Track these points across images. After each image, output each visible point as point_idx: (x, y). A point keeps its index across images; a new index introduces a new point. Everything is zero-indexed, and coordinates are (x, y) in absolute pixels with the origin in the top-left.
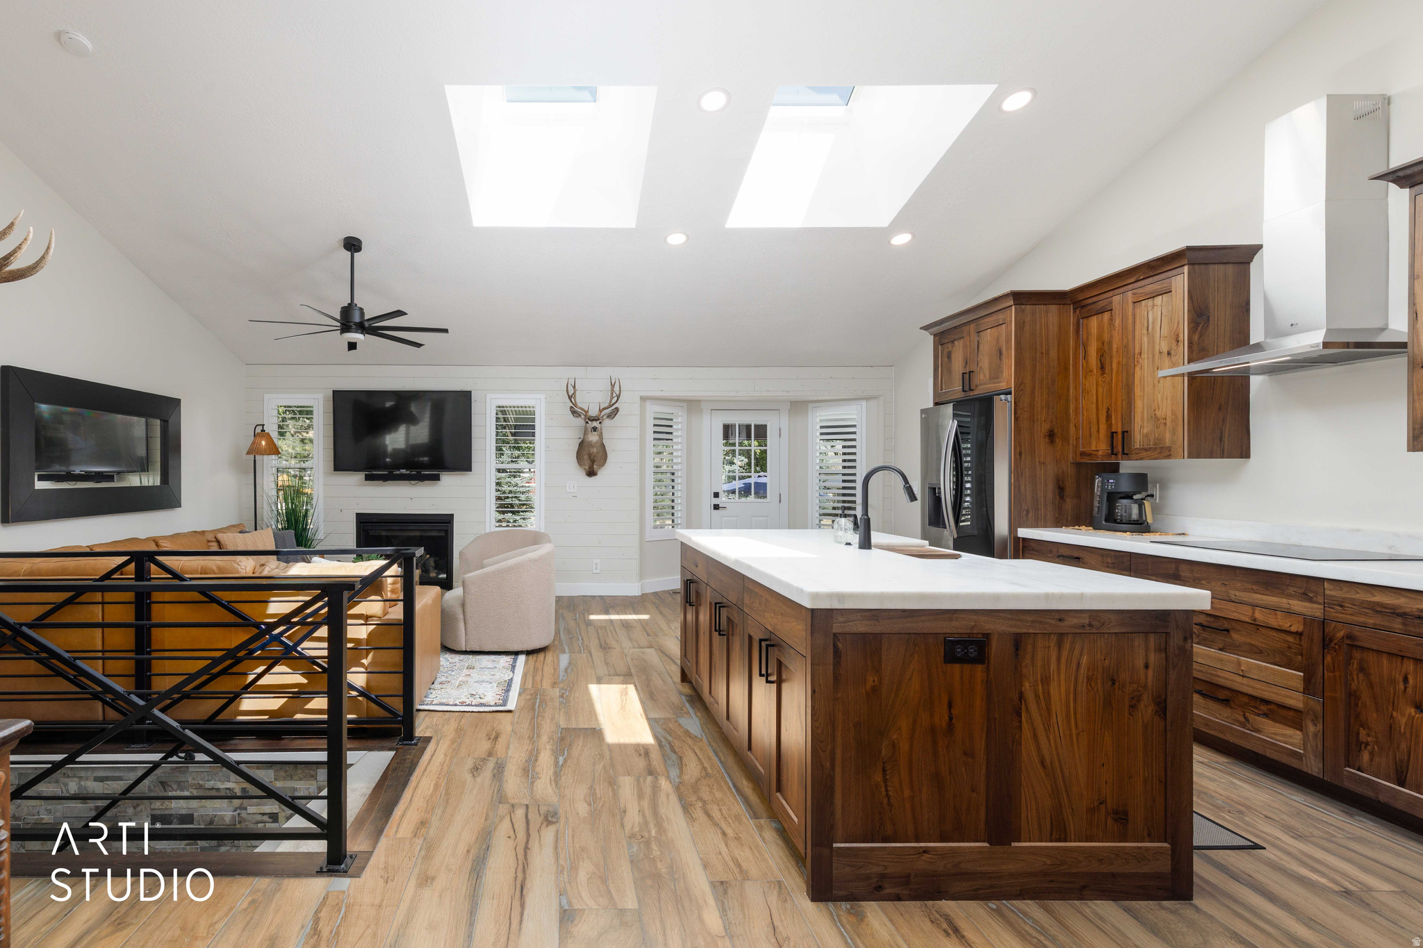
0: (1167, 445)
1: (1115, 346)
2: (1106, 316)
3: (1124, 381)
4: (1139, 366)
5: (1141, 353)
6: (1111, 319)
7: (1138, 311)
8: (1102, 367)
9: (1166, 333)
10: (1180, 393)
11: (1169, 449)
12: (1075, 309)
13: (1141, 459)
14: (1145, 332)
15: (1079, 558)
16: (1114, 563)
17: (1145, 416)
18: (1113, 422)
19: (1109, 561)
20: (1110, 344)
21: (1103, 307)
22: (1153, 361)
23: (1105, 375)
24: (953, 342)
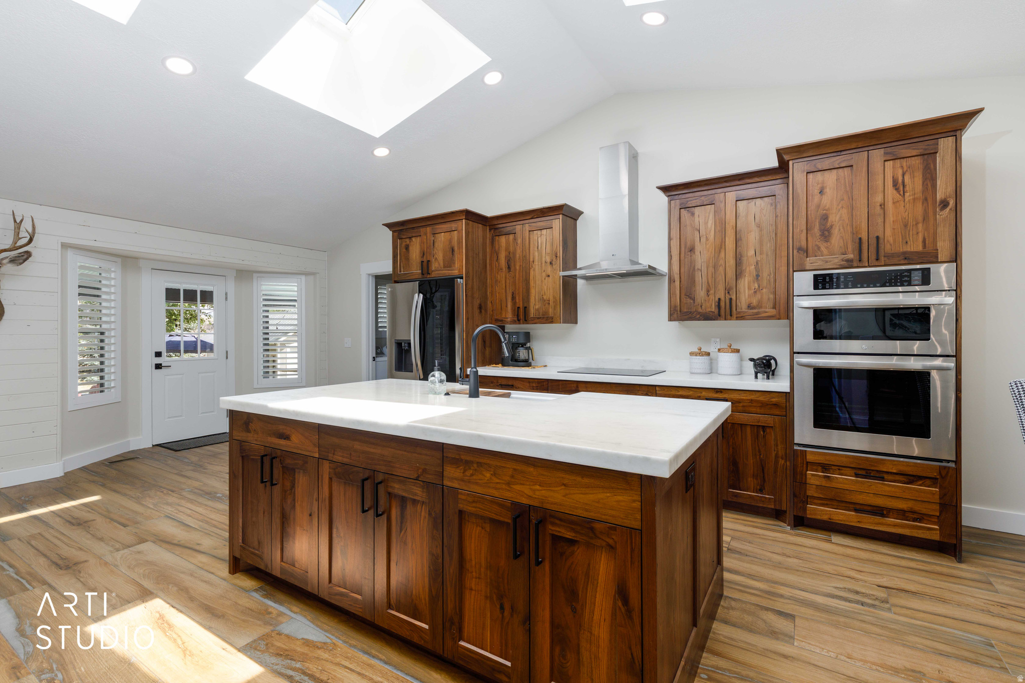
0: (551, 316)
1: (518, 256)
2: (511, 237)
3: (524, 278)
4: (533, 269)
5: (534, 261)
6: (515, 239)
7: (531, 237)
8: (509, 268)
9: (549, 251)
10: (558, 286)
11: (552, 318)
12: (490, 230)
13: (535, 323)
14: (536, 249)
15: (513, 385)
16: (537, 387)
17: (537, 298)
18: (517, 301)
19: (534, 385)
20: (514, 253)
21: (509, 231)
22: (541, 267)
23: (511, 273)
24: (410, 238)
